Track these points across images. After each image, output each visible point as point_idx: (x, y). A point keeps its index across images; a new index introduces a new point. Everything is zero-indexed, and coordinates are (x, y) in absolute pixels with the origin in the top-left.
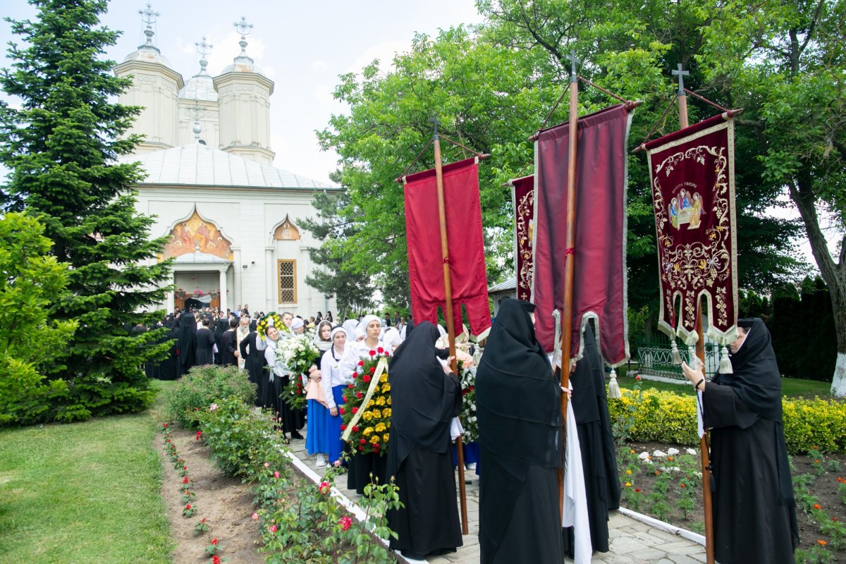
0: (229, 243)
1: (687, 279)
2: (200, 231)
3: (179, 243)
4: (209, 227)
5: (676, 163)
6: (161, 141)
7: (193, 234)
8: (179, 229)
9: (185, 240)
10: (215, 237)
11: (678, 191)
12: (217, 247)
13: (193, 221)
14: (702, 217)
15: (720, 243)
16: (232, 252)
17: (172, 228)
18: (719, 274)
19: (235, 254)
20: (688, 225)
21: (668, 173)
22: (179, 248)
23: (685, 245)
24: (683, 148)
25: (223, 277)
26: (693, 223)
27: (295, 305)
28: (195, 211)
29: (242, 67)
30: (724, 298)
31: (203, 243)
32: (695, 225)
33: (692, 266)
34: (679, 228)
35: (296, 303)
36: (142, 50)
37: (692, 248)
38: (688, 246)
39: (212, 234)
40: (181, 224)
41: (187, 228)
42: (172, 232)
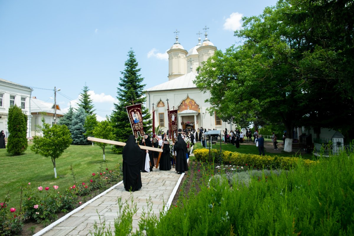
0: (199, 106)
2: (190, 102)
3: (184, 107)
4: (192, 101)
6: (181, 73)
7: (188, 104)
8: (183, 102)
9: (185, 106)
10: (194, 104)
12: (195, 107)
13: (187, 99)
16: (199, 109)
17: (181, 102)
19: (200, 109)
22: (184, 108)
25: (195, 118)
27: (220, 126)
28: (188, 96)
29: (205, 44)
31: (190, 106)
35: (221, 125)
36: (175, 45)
39: (193, 103)
40: (184, 101)
41: (186, 102)
42: (181, 104)
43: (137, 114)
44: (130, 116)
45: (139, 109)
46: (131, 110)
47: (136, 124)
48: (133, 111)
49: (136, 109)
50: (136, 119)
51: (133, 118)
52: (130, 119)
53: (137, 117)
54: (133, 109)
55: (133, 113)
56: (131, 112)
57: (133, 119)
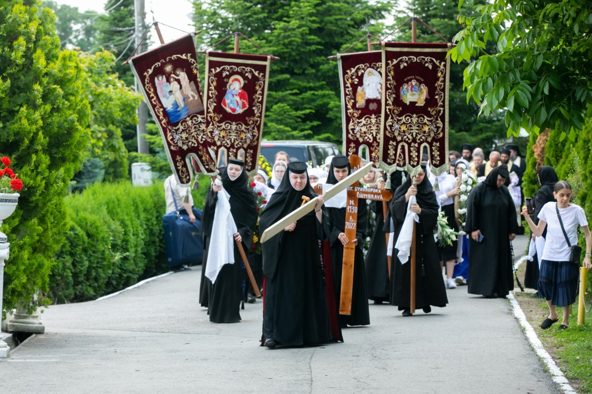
5: (409, 62)
11: (410, 80)
14: (426, 100)
15: (437, 117)
18: (435, 135)
20: (416, 103)
21: (402, 67)
23: (413, 114)
24: (417, 54)
26: (419, 102)
30: (438, 149)
32: (421, 103)
33: (417, 128)
34: (408, 104)
37: (418, 117)
38: (415, 115)
43: (179, 81)
44: (152, 95)
45: (184, 57)
46: (151, 71)
47: (176, 124)
48: (159, 72)
49: (171, 62)
50: (176, 105)
51: (163, 100)
52: (154, 106)
53: (178, 96)
54: (158, 64)
55: (160, 81)
56: (152, 77)
57: (162, 107)
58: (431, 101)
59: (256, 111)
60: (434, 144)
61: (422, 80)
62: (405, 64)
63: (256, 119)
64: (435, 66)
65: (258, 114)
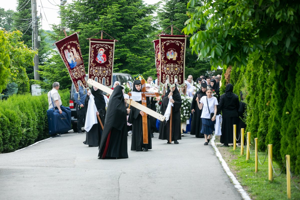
1: (171, 72)
5: (170, 43)
11: (170, 50)
14: (177, 58)
18: (180, 72)
20: (173, 59)
21: (167, 45)
24: (173, 40)
26: (174, 59)
32: (175, 59)
33: (173, 69)
34: (170, 59)
37: (174, 65)
38: (172, 64)
43: (73, 52)
45: (74, 42)
46: (63, 48)
47: (73, 69)
50: (72, 61)
51: (68, 60)
54: (65, 45)
55: (66, 52)
58: (178, 58)
59: (110, 62)
60: (179, 75)
61: (175, 50)
62: (169, 44)
63: (110, 65)
64: (180, 44)
65: (110, 63)
